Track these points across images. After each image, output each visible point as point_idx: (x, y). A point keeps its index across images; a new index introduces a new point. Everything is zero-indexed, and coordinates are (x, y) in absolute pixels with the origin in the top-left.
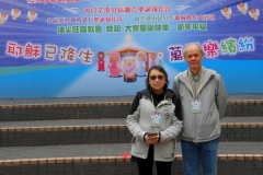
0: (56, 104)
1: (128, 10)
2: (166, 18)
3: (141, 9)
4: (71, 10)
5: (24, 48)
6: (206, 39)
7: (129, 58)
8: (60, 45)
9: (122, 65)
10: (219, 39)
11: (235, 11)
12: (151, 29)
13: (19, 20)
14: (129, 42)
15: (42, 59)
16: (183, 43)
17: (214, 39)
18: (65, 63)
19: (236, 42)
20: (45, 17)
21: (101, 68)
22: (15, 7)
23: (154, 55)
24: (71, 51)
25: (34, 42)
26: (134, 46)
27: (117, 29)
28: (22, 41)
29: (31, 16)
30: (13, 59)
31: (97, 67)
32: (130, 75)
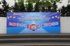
0: (20, 35)
1: (33, 16)
2: (41, 18)
3: (36, 16)
4: (22, 16)
5: (13, 24)
6: (49, 22)
7: (33, 26)
8: (20, 23)
9: (32, 27)
10: (51, 22)
11: (55, 17)
12: (38, 20)
13: (12, 18)
14: (34, 23)
15: (16, 26)
16: (44, 23)
17: (50, 22)
18: (21, 27)
19: (55, 23)
20: (17, 17)
21: (28, 28)
22: (11, 16)
23: (38, 25)
24: (22, 24)
25: (15, 23)
26: (35, 24)
27: (31, 20)
28: (12, 22)
29: (14, 17)
30: (10, 26)
31: (27, 28)
32: (34, 29)
